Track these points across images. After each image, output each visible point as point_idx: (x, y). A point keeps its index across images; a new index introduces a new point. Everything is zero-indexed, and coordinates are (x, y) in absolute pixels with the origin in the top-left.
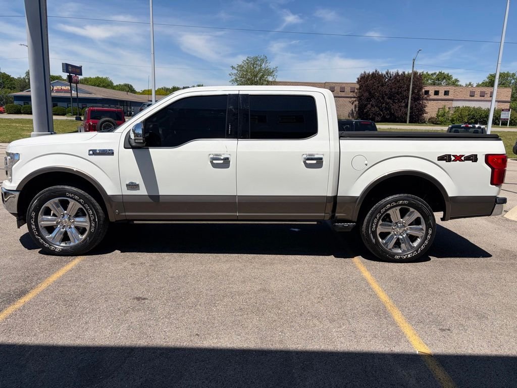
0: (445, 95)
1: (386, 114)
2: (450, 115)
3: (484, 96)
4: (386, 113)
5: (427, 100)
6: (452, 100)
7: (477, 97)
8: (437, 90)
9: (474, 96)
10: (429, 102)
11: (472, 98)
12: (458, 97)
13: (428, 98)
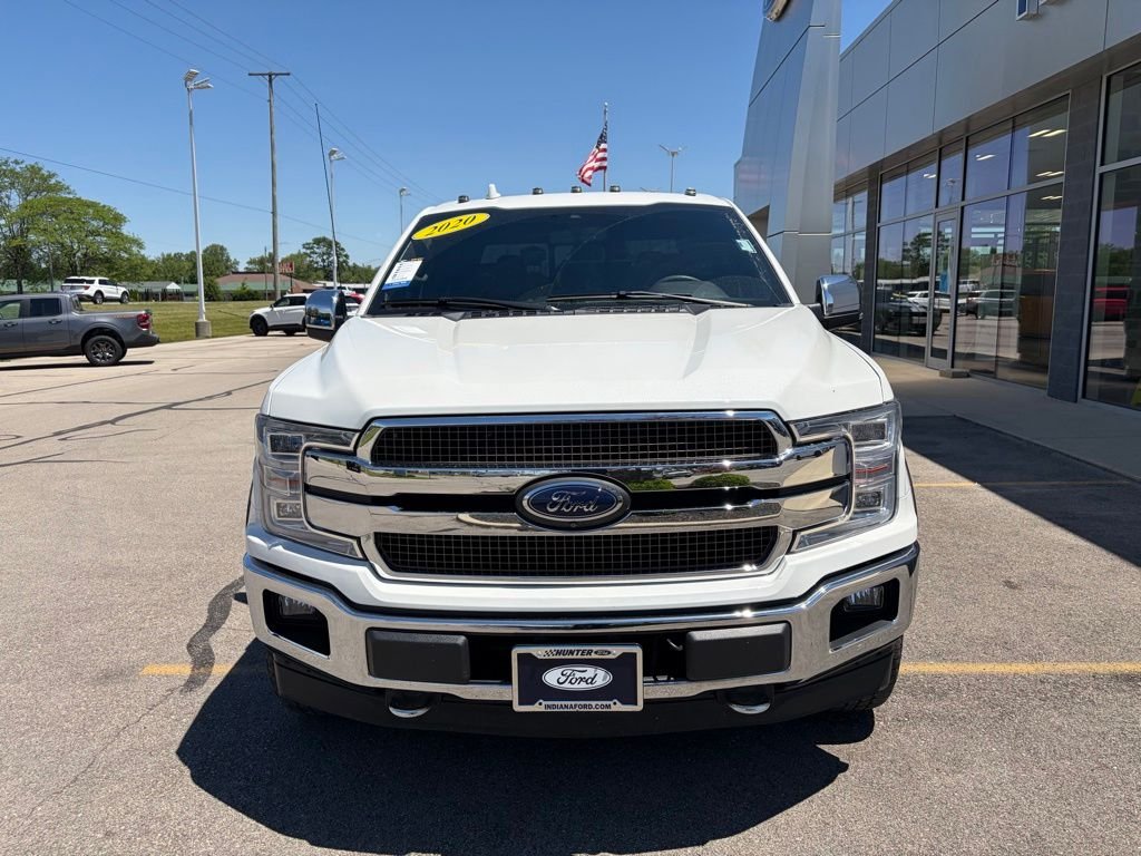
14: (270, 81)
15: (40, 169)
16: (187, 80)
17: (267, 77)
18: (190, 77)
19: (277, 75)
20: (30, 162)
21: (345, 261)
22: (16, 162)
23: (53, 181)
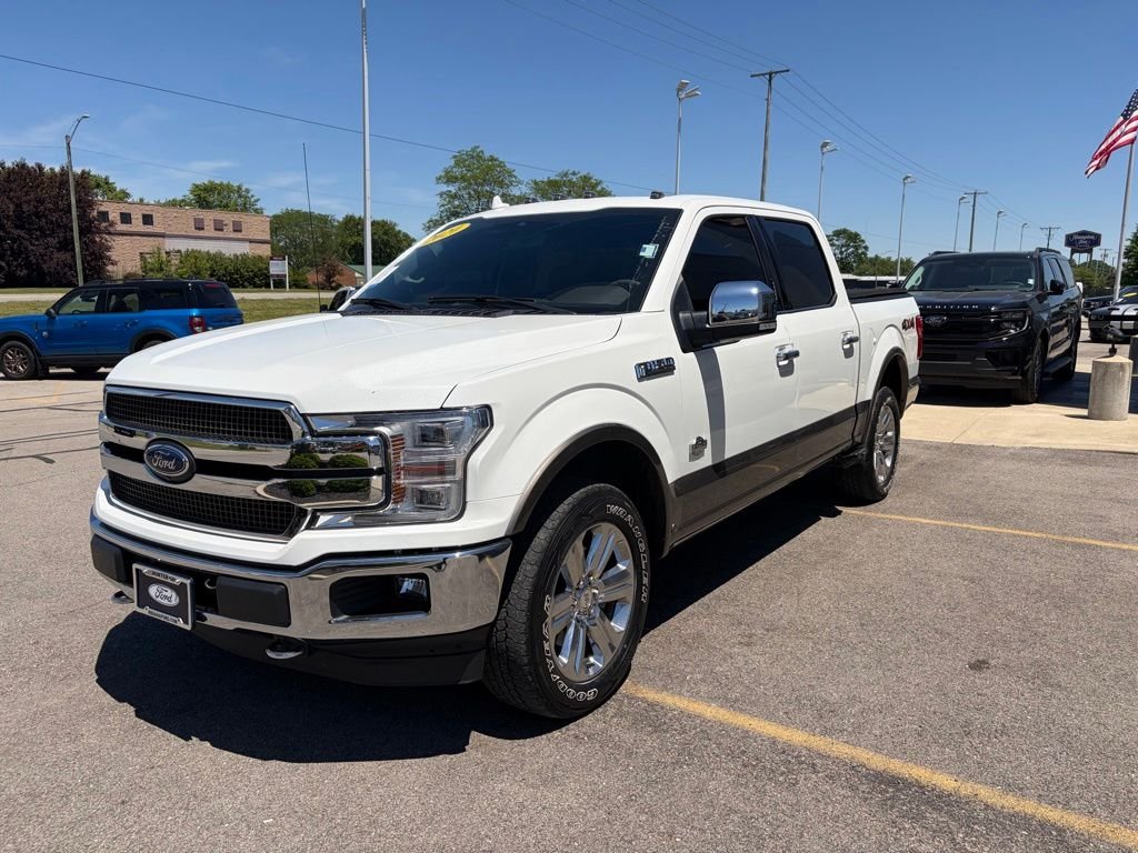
0: (145, 223)
1: (16, 266)
2: (173, 268)
3: (222, 230)
4: (15, 263)
5: (110, 233)
6: (163, 236)
7: (209, 231)
8: (124, 211)
9: (203, 229)
10: (117, 238)
11: (201, 233)
12: (172, 228)
13: (111, 229)
14: (770, 81)
15: (590, 178)
16: (679, 90)
17: (768, 76)
18: (682, 87)
19: (776, 73)
20: (583, 173)
21: (863, 253)
22: (574, 174)
23: (599, 188)
